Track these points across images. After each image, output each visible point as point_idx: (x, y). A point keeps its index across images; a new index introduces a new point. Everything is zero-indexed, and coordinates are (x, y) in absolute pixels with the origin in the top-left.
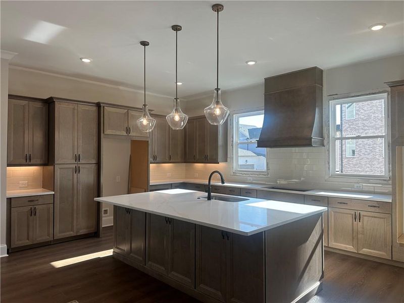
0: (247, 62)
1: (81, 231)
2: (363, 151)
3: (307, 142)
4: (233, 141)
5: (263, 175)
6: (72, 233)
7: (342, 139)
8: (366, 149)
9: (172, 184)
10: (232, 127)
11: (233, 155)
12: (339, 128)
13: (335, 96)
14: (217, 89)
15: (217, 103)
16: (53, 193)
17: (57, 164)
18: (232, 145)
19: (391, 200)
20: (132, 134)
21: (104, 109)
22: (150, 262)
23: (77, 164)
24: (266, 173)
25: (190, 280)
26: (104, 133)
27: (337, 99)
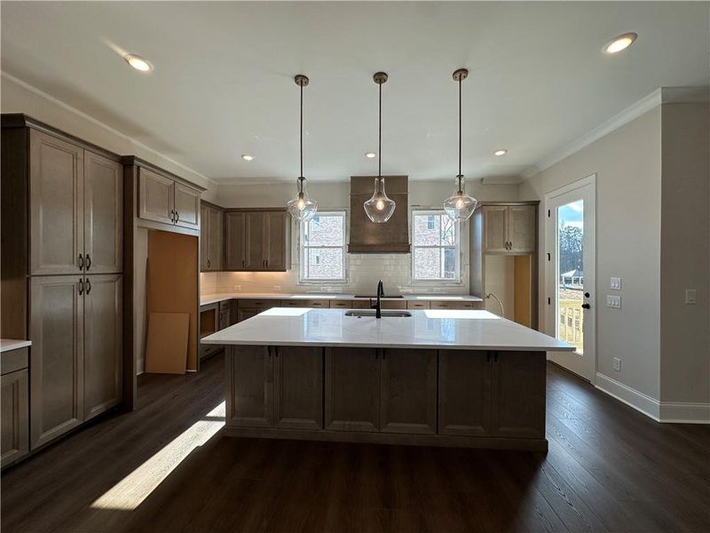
1: (93, 410)
3: (405, 249)
4: (299, 244)
5: (340, 283)
6: (73, 420)
11: (299, 260)
13: (417, 207)
14: (460, 176)
16: (29, 343)
17: (34, 276)
18: (298, 249)
19: (481, 300)
20: (179, 223)
21: (138, 173)
22: (335, 422)
23: (84, 274)
24: (345, 282)
25: (426, 426)
26: (138, 216)
27: (418, 210)
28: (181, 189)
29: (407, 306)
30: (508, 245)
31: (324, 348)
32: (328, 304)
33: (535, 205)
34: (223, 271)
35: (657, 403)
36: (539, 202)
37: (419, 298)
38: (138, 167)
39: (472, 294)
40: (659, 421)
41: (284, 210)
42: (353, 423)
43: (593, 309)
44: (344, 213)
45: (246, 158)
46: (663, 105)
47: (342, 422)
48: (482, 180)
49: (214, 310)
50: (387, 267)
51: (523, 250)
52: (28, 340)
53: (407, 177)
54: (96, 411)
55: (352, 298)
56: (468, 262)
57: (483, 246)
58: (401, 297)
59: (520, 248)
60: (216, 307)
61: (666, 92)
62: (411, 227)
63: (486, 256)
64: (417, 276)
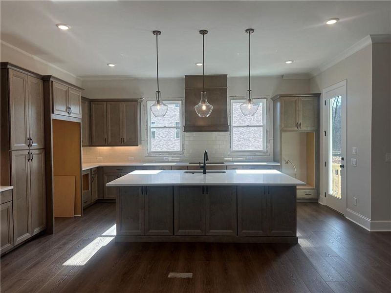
0: (196, 64)
4: (147, 126)
5: (178, 154)
6: (28, 234)
9: (91, 169)
10: (145, 112)
11: (147, 138)
13: (234, 97)
16: (12, 187)
17: (13, 150)
18: (147, 129)
19: (279, 164)
20: (71, 115)
21: (52, 85)
22: (180, 231)
23: (30, 149)
24: (181, 153)
25: (231, 231)
26: (53, 112)
27: (235, 99)
28: (72, 92)
29: (226, 168)
30: (298, 125)
31: (173, 186)
32: (171, 168)
33: (318, 96)
34: (90, 146)
35: (369, 220)
36: (320, 94)
37: (235, 164)
38: (52, 82)
39: (275, 161)
40: (369, 230)
41: (135, 100)
42: (190, 231)
43: (345, 168)
44: (180, 102)
45: (110, 65)
46: (373, 44)
47: (184, 231)
48: (283, 76)
49: (88, 174)
50: (213, 141)
51: (309, 129)
52: (11, 186)
53: (226, 76)
54: (36, 231)
55: (188, 164)
56: (272, 138)
57: (281, 126)
58: (223, 163)
59: (307, 127)
60: (89, 172)
61: (373, 37)
62: (230, 112)
63: (283, 133)
64: (235, 148)
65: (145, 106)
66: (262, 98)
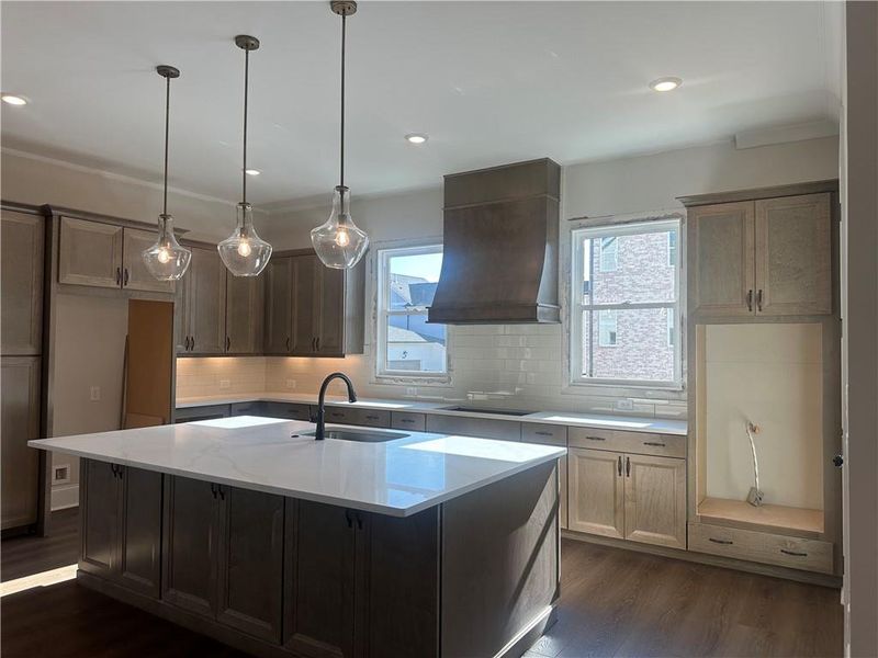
0: (407, 137)
2: (631, 334)
3: (527, 314)
4: (376, 309)
5: (438, 381)
7: (592, 308)
8: (636, 331)
10: (374, 277)
11: (376, 338)
12: (587, 288)
13: (581, 222)
14: (342, 189)
15: (342, 219)
18: (375, 317)
19: (686, 431)
20: (129, 285)
21: (60, 223)
26: (58, 281)
27: (586, 227)
30: (752, 299)
34: (265, 355)
36: (837, 182)
38: (60, 217)
48: (735, 137)
59: (787, 305)
65: (374, 260)
66: (666, 218)
